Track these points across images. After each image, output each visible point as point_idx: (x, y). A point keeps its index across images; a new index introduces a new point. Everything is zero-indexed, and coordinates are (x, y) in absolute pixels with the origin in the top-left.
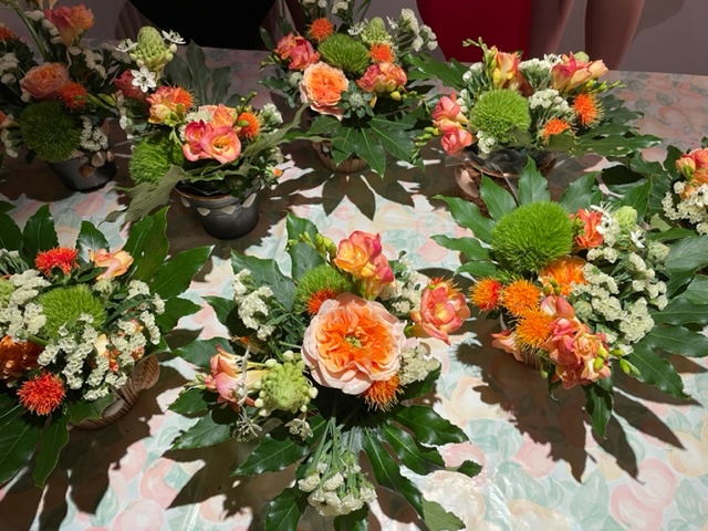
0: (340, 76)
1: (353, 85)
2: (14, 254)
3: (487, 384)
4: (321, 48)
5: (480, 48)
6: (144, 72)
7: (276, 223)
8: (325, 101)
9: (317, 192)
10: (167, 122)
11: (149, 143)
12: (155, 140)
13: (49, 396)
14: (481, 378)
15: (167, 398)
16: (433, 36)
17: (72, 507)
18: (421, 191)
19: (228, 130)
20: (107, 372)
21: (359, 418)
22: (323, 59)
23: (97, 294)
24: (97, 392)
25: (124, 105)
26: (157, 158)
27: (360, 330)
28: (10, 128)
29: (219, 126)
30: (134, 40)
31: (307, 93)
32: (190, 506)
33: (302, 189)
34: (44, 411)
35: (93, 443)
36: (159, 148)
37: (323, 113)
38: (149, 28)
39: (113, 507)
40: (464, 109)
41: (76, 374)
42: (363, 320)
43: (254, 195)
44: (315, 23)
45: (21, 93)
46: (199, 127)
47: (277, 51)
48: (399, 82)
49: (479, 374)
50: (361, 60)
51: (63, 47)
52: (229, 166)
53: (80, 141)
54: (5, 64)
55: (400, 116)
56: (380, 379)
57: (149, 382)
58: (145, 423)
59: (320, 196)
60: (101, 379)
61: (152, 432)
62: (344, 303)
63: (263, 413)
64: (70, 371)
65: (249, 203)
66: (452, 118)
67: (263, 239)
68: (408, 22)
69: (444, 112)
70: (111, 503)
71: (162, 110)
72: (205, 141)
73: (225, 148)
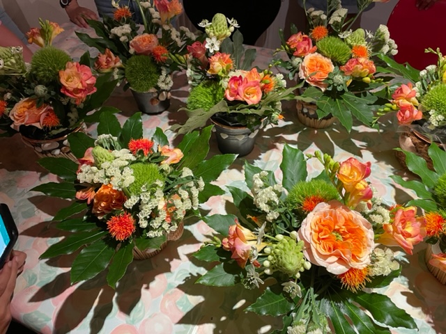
0: (329, 63)
1: (338, 69)
2: (115, 138)
3: (412, 292)
4: (319, 44)
5: (437, 56)
6: (214, 40)
7: (265, 152)
8: (316, 78)
9: (294, 137)
10: (220, 74)
11: (204, 86)
12: (207, 85)
13: (126, 228)
14: (408, 286)
15: (184, 250)
16: (396, 46)
17: (115, 307)
18: (368, 148)
19: (256, 84)
20: (164, 221)
21: (327, 294)
22: (318, 51)
23: (162, 171)
24: (156, 232)
25: (191, 62)
26: (207, 96)
27: (344, 229)
28: (120, 68)
29: (252, 80)
30: (210, 21)
31: (304, 71)
32: (191, 326)
33: (284, 134)
34: (120, 238)
35: (135, 269)
36: (209, 90)
37: (313, 85)
38: (221, 14)
39: (141, 314)
40: (418, 95)
41: (145, 218)
42: (348, 221)
43: (258, 131)
44: (315, 29)
45: (129, 48)
46: (238, 80)
47: (288, 43)
48: (371, 71)
49: (406, 283)
50: (345, 54)
51: (158, 26)
52: (253, 107)
53: (157, 82)
54: (124, 30)
55: (365, 95)
56: (356, 267)
57: (176, 236)
58: (168, 263)
59: (296, 140)
60: (160, 224)
61: (172, 269)
62: (334, 206)
63: (268, 272)
64: (142, 215)
65: (253, 136)
66: (408, 99)
67: (255, 161)
68: (383, 34)
69: (402, 95)
70: (140, 311)
71: (217, 66)
72: (241, 89)
73: (251, 95)
